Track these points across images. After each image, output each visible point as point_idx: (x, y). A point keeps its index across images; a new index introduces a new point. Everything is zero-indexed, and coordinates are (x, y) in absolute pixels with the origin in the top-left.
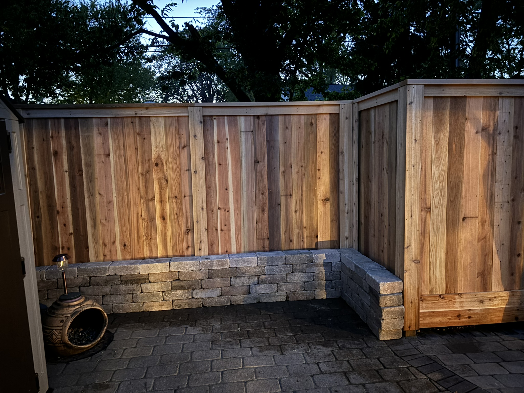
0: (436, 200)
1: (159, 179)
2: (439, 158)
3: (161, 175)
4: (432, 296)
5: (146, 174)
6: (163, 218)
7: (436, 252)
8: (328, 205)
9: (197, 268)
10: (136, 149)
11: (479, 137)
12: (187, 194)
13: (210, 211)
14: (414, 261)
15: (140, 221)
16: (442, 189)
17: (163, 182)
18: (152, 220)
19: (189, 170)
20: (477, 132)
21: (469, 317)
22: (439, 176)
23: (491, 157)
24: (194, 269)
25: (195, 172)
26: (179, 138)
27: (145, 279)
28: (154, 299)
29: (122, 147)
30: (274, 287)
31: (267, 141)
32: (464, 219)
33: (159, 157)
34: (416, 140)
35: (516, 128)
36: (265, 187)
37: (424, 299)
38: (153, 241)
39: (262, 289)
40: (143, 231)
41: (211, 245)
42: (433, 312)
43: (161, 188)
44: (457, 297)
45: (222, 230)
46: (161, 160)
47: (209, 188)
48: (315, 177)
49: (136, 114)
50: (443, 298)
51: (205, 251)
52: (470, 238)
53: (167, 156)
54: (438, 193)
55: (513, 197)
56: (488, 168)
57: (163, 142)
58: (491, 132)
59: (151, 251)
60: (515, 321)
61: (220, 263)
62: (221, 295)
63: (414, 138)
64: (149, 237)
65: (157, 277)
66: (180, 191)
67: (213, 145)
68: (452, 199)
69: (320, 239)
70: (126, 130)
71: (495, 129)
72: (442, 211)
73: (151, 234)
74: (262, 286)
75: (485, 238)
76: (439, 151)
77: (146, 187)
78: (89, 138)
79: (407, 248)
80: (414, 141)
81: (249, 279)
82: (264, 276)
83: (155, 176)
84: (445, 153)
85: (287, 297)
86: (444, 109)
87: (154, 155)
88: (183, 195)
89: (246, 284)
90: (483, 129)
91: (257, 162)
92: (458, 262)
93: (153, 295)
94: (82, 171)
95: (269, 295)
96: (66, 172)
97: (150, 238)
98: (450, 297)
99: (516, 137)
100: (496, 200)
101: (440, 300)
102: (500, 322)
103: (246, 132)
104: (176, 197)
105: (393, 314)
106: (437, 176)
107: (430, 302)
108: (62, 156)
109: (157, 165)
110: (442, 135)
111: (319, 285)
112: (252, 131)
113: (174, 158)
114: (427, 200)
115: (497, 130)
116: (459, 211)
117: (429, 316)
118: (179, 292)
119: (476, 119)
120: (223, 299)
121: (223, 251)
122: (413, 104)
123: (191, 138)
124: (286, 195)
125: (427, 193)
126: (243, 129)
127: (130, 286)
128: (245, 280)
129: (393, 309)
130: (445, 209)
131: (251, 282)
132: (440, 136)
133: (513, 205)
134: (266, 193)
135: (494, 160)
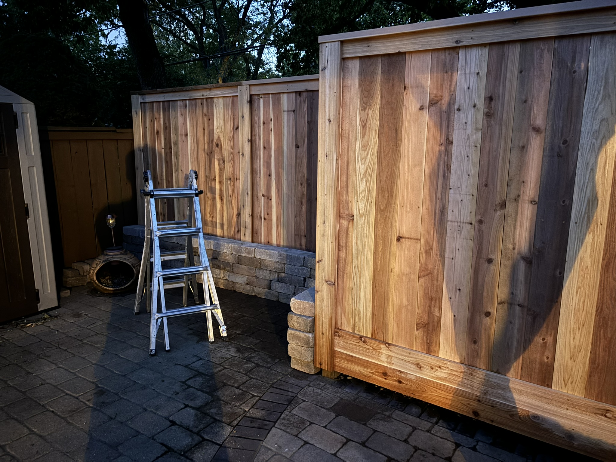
0: (362, 206)
1: (219, 160)
2: (365, 147)
3: (220, 156)
4: (353, 335)
5: (210, 154)
6: (222, 199)
7: (360, 277)
9: (229, 251)
10: (204, 129)
12: (239, 177)
13: (256, 197)
14: (326, 281)
15: (206, 199)
16: (369, 191)
17: (221, 162)
18: (214, 199)
20: (421, 108)
21: (400, 382)
22: (366, 172)
23: (443, 148)
24: (227, 252)
25: (243, 155)
26: (234, 119)
29: (195, 128)
31: (308, 122)
32: (399, 239)
33: (219, 138)
34: (330, 121)
35: (490, 99)
36: (304, 176)
37: (342, 336)
38: (214, 219)
39: (280, 288)
40: (208, 209)
41: (256, 233)
42: (352, 356)
43: (220, 169)
44: (383, 346)
45: (265, 219)
46: (220, 140)
47: (255, 173)
49: (203, 95)
50: (365, 342)
51: (248, 238)
52: (407, 270)
53: (224, 137)
54: (364, 197)
55: (479, 217)
56: (439, 165)
57: (222, 122)
58: (444, 107)
60: (471, 416)
61: (247, 251)
62: (247, 284)
63: (327, 117)
64: (212, 216)
66: (233, 174)
67: (259, 126)
68: (382, 208)
70: (198, 111)
71: (451, 103)
72: (368, 222)
73: (213, 213)
74: (281, 285)
75: (431, 273)
76: (366, 137)
77: (209, 167)
78: (176, 118)
79: (318, 262)
80: (327, 121)
81: (270, 273)
82: (283, 275)
83: (216, 156)
84: (374, 139)
86: (373, 73)
87: (216, 137)
88: (236, 178)
89: (267, 278)
90: (432, 103)
91: (297, 147)
92: (388, 300)
94: (171, 149)
95: (287, 296)
96: (163, 148)
98: (374, 344)
99: (489, 115)
100: (449, 218)
101: (361, 344)
102: (447, 407)
103: (288, 111)
104: (230, 179)
105: (300, 340)
106: (362, 172)
107: (347, 341)
108: (161, 134)
109: (217, 145)
110: (370, 112)
112: (294, 111)
113: (230, 140)
114: (350, 204)
115: (454, 103)
116: (392, 225)
117: (348, 360)
119: (420, 87)
120: (248, 288)
121: (265, 242)
122: (326, 70)
123: (240, 118)
125: (350, 194)
126: (286, 109)
129: (298, 333)
130: (372, 220)
131: (272, 277)
132: (368, 114)
133: (480, 230)
134: (305, 184)
135: (448, 154)
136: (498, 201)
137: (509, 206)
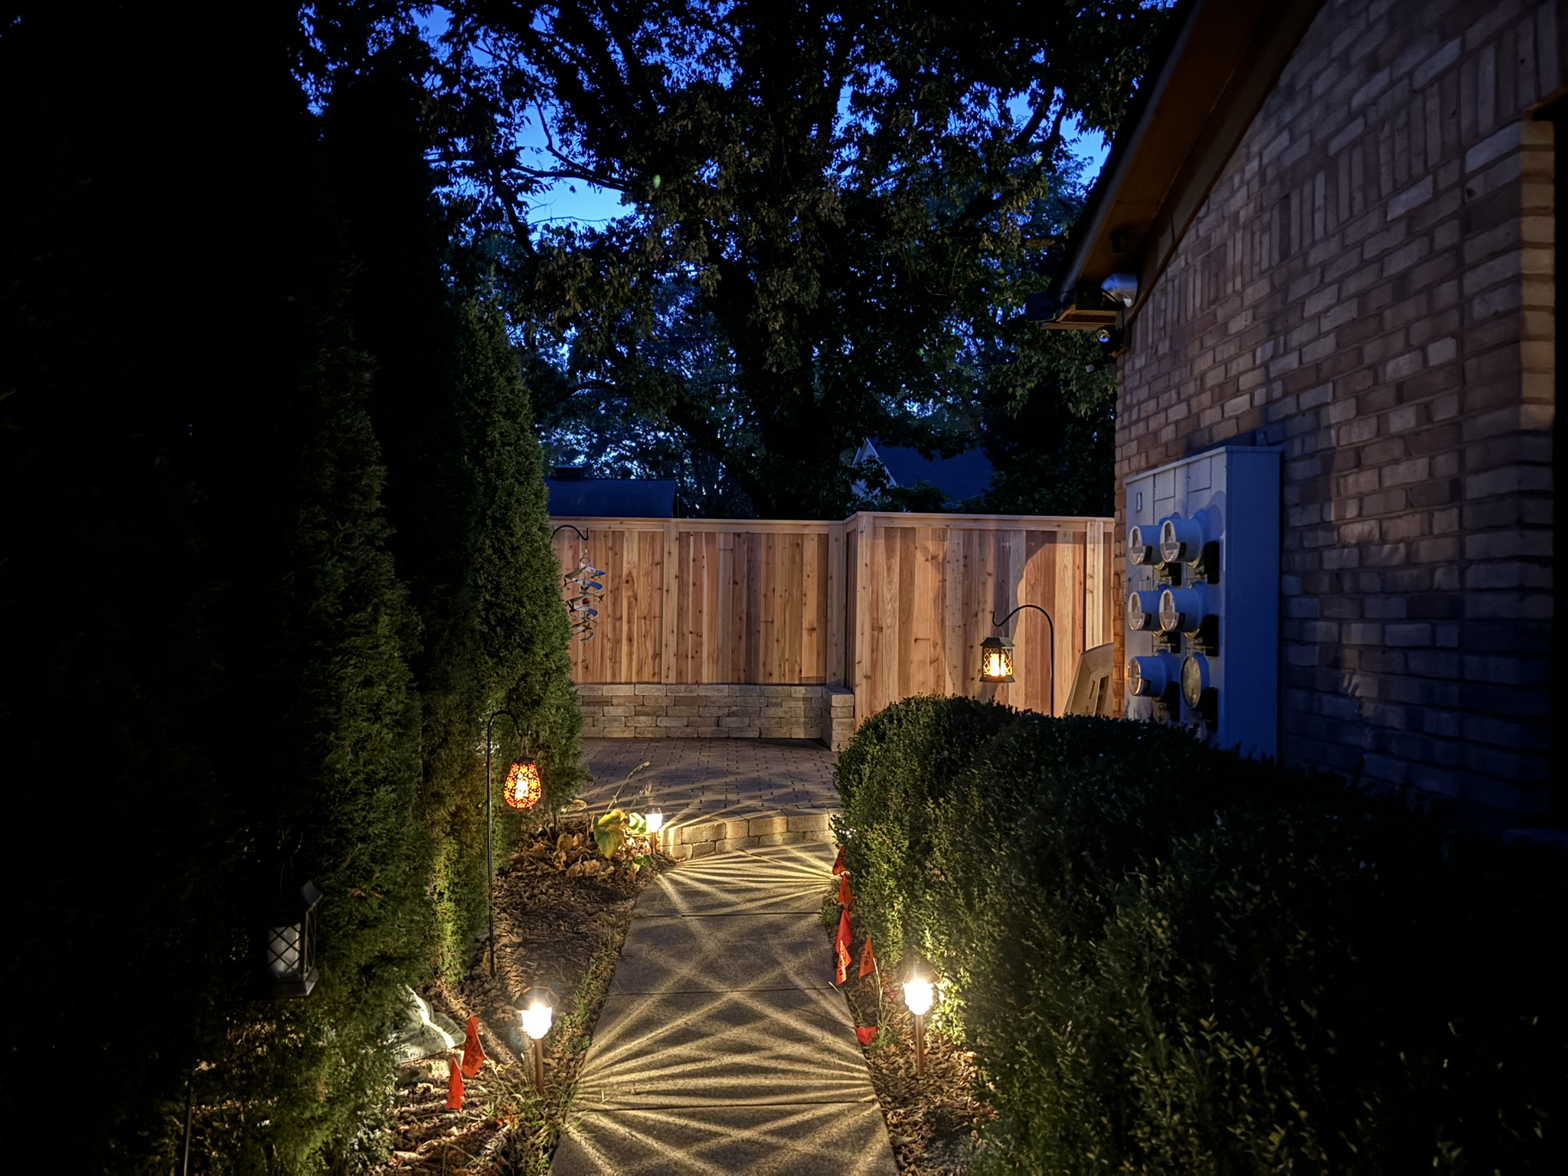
0: (889, 621)
1: (629, 597)
3: (630, 593)
5: (616, 592)
6: (630, 640)
7: (889, 670)
8: (814, 635)
9: (663, 695)
10: (607, 564)
11: (929, 564)
12: (657, 615)
13: (681, 635)
14: (865, 677)
15: (605, 641)
16: (894, 610)
17: (632, 600)
18: (617, 641)
19: (661, 589)
20: (927, 560)
22: (891, 599)
23: (941, 583)
24: (660, 696)
25: (668, 591)
26: (653, 554)
27: (607, 702)
28: (616, 724)
30: (747, 721)
31: (748, 561)
32: (916, 640)
33: (630, 574)
35: (965, 557)
36: (743, 611)
38: (617, 665)
39: (732, 722)
40: (608, 654)
41: (679, 673)
43: (629, 607)
45: (693, 657)
46: (632, 576)
47: (681, 611)
48: (801, 603)
51: (672, 679)
52: (923, 659)
53: (638, 573)
54: (890, 615)
55: (964, 622)
56: (939, 593)
57: (636, 558)
58: (941, 560)
59: (614, 675)
62: (687, 726)
63: (865, 563)
65: (622, 701)
66: (649, 612)
67: (688, 563)
68: (903, 621)
69: (803, 675)
70: (598, 544)
71: (944, 558)
72: (894, 631)
73: (616, 657)
74: (733, 719)
75: (937, 660)
76: (891, 577)
77: (614, 605)
79: (858, 663)
80: (865, 566)
81: (719, 710)
82: (736, 708)
83: (625, 594)
84: (896, 578)
85: (761, 734)
86: (895, 538)
87: (625, 572)
88: (653, 616)
89: (715, 715)
90: (933, 558)
91: (735, 583)
93: (615, 719)
95: (740, 729)
97: (615, 661)
99: (965, 566)
100: (947, 624)
103: (725, 550)
104: (645, 617)
105: (844, 725)
106: (889, 598)
109: (627, 582)
110: (893, 561)
111: (797, 722)
112: (732, 551)
113: (646, 575)
114: (880, 620)
115: (946, 559)
116: (911, 633)
118: (642, 718)
119: (925, 549)
120: (688, 730)
121: (693, 680)
122: (864, 533)
123: (666, 555)
124: (766, 622)
125: (880, 613)
126: (722, 547)
127: (592, 709)
128: (715, 711)
129: (843, 720)
130: (897, 629)
131: (721, 713)
133: (965, 630)
134: (744, 619)
135: (944, 587)
136: (974, 613)
137: (980, 615)
